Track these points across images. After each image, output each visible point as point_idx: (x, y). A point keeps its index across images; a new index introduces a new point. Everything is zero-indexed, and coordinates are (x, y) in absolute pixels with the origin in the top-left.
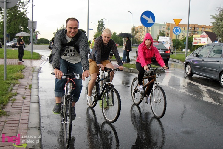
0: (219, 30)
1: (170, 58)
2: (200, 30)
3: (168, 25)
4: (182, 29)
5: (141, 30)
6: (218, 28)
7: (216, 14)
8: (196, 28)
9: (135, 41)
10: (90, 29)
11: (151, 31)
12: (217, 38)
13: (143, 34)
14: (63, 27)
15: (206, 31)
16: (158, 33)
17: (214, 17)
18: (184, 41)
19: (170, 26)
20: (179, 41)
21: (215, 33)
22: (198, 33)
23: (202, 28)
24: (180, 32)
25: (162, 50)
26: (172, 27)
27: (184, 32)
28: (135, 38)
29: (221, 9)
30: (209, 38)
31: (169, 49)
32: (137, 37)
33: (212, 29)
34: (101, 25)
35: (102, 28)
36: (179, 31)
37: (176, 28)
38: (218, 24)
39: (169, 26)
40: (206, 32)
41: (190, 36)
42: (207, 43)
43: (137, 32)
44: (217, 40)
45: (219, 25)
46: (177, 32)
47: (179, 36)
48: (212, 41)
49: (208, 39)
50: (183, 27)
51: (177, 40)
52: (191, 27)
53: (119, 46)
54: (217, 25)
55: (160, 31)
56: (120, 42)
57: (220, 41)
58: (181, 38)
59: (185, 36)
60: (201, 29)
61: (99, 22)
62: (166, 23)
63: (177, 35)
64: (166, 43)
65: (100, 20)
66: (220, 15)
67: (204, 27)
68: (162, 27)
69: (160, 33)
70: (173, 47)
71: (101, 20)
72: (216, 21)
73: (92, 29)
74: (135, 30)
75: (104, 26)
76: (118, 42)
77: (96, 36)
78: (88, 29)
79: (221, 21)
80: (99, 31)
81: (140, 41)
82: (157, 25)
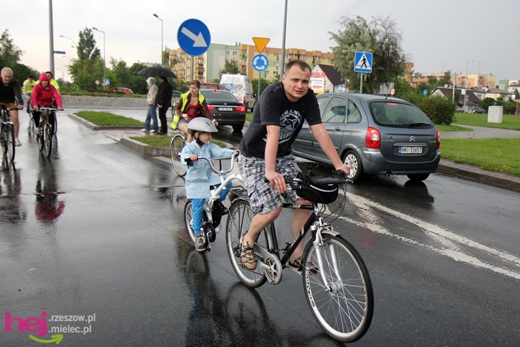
0: (346, 63)
1: (246, 122)
2: (309, 60)
3: (244, 48)
4: (272, 57)
5: (183, 57)
6: (344, 58)
7: (339, 31)
8: (302, 57)
10: (58, 52)
11: (205, 60)
12: (342, 80)
13: (188, 68)
15: (322, 63)
16: (223, 66)
17: (335, 37)
19: (248, 51)
21: (337, 68)
23: (314, 57)
24: (266, 67)
25: (229, 104)
26: (251, 53)
27: (277, 64)
29: (350, 21)
30: (327, 79)
31: (244, 101)
32: (176, 73)
33: (333, 60)
34: (87, 41)
35: (91, 50)
36: (266, 64)
37: (258, 58)
38: (344, 51)
39: (246, 51)
40: (322, 67)
42: (323, 88)
43: (175, 62)
44: (343, 82)
45: (346, 54)
46: (260, 66)
47: (268, 72)
48: (334, 85)
49: (325, 81)
50: (275, 54)
51: (262, 80)
52: (292, 54)
53: (133, 95)
54: (342, 54)
55: (227, 62)
56: (136, 83)
57: (347, 86)
58: (270, 78)
59: (279, 73)
60: (312, 59)
61: (81, 35)
62: (239, 43)
63: (263, 73)
64: (237, 89)
65: (83, 31)
66: (347, 33)
67: (318, 54)
68: (231, 52)
69: (226, 66)
70: (254, 96)
71: (87, 30)
72: (339, 45)
73: (64, 53)
74: (170, 57)
75: (96, 46)
76: (131, 84)
77: (75, 70)
78: (53, 52)
79: (350, 45)
80: (82, 56)
81: (183, 83)
82: (219, 46)
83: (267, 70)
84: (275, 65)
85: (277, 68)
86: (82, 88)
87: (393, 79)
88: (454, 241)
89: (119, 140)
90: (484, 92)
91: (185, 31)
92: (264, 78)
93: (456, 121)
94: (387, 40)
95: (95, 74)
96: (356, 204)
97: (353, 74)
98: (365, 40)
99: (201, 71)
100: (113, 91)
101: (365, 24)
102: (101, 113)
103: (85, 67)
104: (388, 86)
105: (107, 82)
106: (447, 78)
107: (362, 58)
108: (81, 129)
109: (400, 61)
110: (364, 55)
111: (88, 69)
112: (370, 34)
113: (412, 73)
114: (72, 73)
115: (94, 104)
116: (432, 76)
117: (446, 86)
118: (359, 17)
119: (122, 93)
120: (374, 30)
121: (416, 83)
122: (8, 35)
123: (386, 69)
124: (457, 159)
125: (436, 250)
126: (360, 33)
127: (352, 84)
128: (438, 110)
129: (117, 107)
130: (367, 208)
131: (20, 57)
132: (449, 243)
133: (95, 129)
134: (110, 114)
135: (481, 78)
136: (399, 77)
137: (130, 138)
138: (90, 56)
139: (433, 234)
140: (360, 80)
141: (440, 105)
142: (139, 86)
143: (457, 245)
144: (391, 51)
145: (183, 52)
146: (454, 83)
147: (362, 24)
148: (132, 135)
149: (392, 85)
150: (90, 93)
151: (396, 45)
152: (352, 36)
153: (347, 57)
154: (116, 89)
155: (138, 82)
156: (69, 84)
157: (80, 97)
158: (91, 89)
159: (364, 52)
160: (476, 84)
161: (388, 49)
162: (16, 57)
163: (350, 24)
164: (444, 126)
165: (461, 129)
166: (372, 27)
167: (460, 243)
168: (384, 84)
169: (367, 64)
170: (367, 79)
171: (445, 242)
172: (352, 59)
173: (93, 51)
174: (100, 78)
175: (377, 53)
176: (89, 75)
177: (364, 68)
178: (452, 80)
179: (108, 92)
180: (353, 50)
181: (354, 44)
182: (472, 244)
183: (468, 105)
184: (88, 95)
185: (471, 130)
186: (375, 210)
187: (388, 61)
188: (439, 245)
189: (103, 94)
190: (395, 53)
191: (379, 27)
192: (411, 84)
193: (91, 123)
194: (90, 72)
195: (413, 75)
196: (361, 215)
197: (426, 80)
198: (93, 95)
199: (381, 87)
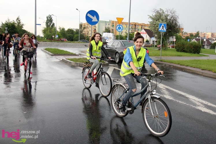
0: (155, 28)
2: (140, 27)
3: (113, 23)
4: (124, 26)
5: (88, 26)
6: (154, 26)
7: (152, 15)
8: (137, 26)
9: (83, 36)
10: (38, 24)
11: (97, 27)
12: (153, 35)
13: (90, 30)
14: (8, 21)
15: (145, 28)
16: (104, 30)
17: (151, 17)
18: (126, 37)
19: (114, 24)
20: (122, 37)
21: (151, 30)
22: (138, 30)
23: (142, 26)
24: (122, 30)
26: (116, 24)
27: (126, 29)
28: (83, 34)
29: (156, 11)
32: (85, 33)
33: (150, 27)
34: (49, 20)
37: (119, 26)
38: (154, 23)
39: (114, 23)
40: (145, 30)
41: (132, 33)
43: (85, 28)
44: (154, 36)
45: (155, 24)
46: (120, 30)
47: (123, 32)
48: (150, 37)
49: (146, 36)
50: (126, 25)
51: (120, 35)
52: (133, 25)
53: (68, 41)
54: (154, 24)
55: (106, 28)
56: (69, 37)
57: (156, 38)
58: (124, 34)
59: (127, 33)
61: (47, 18)
62: (111, 20)
63: (121, 32)
64: (109, 39)
65: (48, 16)
66: (156, 16)
67: (144, 25)
68: (108, 24)
71: (50, 15)
72: (152, 21)
73: (40, 25)
74: (83, 26)
75: (53, 22)
76: (67, 37)
77: (44, 31)
78: (36, 24)
79: (157, 20)
80: (48, 26)
81: (88, 37)
82: (103, 22)
83: (122, 31)
84: (125, 29)
85: (126, 31)
86: (47, 39)
87: (175, 35)
88: (202, 103)
89: (61, 60)
90: (214, 40)
91: (89, 15)
92: (121, 35)
93: (202, 52)
94: (172, 18)
95: (52, 33)
96: (160, 87)
97: (158, 32)
98: (163, 19)
99: (95, 31)
100: (59, 40)
101: (163, 12)
102: (54, 49)
103: (48, 30)
104: (173, 37)
105: (57, 36)
106: (198, 34)
107: (162, 26)
108: (46, 56)
109: (178, 27)
110: (163, 24)
111: (49, 31)
112: (165, 16)
113: (183, 32)
114: (43, 33)
115: (52, 45)
116: (191, 34)
117: (197, 38)
118: (160, 9)
119: (63, 41)
120: (167, 14)
121: (185, 36)
122: (19, 18)
123: (172, 31)
124: (203, 68)
125: (194, 107)
126: (161, 16)
127: (158, 37)
128: (194, 47)
129: (61, 46)
130: (164, 89)
131: (23, 27)
132: (200, 104)
133: (52, 55)
134: (58, 49)
135: (212, 34)
136: (177, 34)
137: (66, 59)
138: (51, 26)
139: (192, 100)
140: (161, 35)
141: (195, 45)
142: (70, 38)
143: (203, 105)
144: (174, 23)
145: (88, 24)
146: (201, 36)
147: (162, 12)
148: (67, 58)
149: (174, 37)
150: (50, 41)
151: (176, 20)
152: (158, 17)
153: (156, 26)
154: (61, 39)
155: (69, 36)
156: (42, 37)
157: (46, 42)
158: (51, 39)
159: (163, 23)
160: (210, 37)
161: (173, 22)
162: (22, 27)
163: (157, 12)
164: (197, 54)
165: (204, 56)
166: (166, 13)
167: (204, 104)
168: (171, 37)
169: (164, 28)
170: (164, 35)
171: (198, 104)
172: (158, 26)
173: (52, 24)
174: (54, 35)
175: (168, 24)
176: (50, 34)
177: (163, 30)
178: (200, 35)
179: (58, 41)
180: (158, 23)
181: (159, 20)
182: (210, 104)
183: (207, 45)
184: (49, 41)
185: (209, 56)
186: (167, 89)
187: (173, 27)
188: (195, 105)
189: (55, 41)
190: (176, 24)
191: (169, 13)
192: (183, 37)
193: (50, 53)
194: (50, 32)
195: (184, 33)
196: (162, 91)
197: (189, 35)
198: (51, 42)
199: (170, 38)
